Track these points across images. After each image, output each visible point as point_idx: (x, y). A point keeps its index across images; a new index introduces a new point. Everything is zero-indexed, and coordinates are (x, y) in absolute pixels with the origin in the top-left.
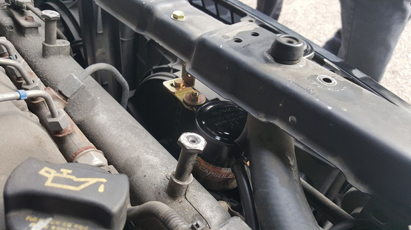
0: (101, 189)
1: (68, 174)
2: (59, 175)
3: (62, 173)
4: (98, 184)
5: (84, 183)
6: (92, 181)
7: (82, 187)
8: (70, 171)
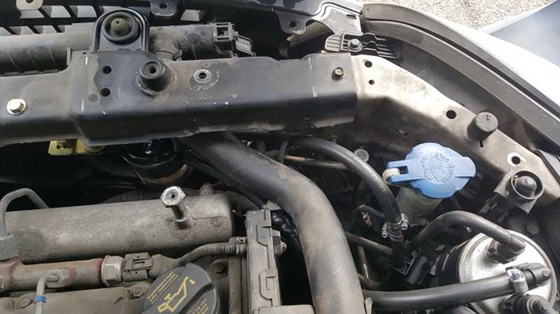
0: (193, 282)
1: (171, 296)
2: (169, 302)
3: (168, 300)
4: (188, 282)
5: (183, 290)
6: (184, 284)
7: (185, 292)
8: (169, 294)
